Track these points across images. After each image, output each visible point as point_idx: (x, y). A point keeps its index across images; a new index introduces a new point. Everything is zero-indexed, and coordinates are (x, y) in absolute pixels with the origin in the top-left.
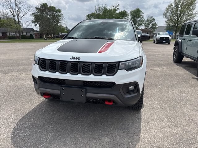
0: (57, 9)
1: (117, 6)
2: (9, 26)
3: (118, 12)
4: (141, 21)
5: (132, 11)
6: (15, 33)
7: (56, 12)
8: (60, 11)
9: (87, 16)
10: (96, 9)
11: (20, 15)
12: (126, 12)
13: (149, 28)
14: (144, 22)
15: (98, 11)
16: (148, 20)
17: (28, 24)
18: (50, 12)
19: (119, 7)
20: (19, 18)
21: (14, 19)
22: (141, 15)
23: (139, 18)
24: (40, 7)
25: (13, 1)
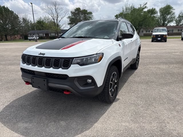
0: (88, 11)
1: (145, 5)
2: (50, 29)
3: (146, 10)
4: (172, 18)
5: (162, 8)
6: (54, 34)
7: (88, 14)
8: (91, 13)
9: (115, 16)
10: (123, 9)
11: (58, 19)
12: (155, 9)
13: (181, 25)
14: (175, 18)
15: (125, 11)
16: (179, 17)
17: (64, 26)
18: (82, 14)
19: (147, 5)
20: (58, 22)
21: (54, 22)
22: (172, 12)
23: (169, 15)
24: (74, 11)
25: (54, 8)
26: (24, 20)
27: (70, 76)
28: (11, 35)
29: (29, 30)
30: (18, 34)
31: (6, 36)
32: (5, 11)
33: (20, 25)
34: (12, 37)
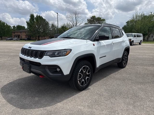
0: (102, 19)
7: (101, 21)
8: (104, 20)
9: (126, 23)
10: (133, 16)
15: (135, 18)
24: (90, 19)
25: (74, 16)
26: (53, 25)
27: (42, 64)
28: (42, 37)
29: (55, 33)
30: (47, 36)
31: (39, 37)
32: (40, 19)
33: (49, 29)
34: (43, 38)
